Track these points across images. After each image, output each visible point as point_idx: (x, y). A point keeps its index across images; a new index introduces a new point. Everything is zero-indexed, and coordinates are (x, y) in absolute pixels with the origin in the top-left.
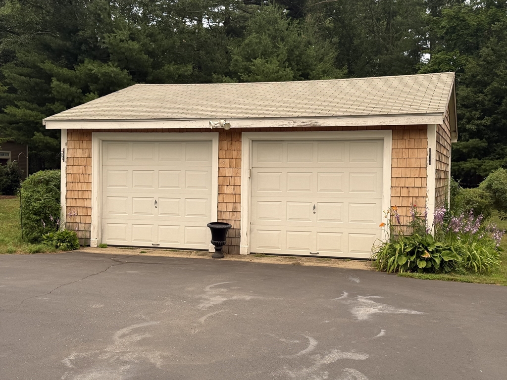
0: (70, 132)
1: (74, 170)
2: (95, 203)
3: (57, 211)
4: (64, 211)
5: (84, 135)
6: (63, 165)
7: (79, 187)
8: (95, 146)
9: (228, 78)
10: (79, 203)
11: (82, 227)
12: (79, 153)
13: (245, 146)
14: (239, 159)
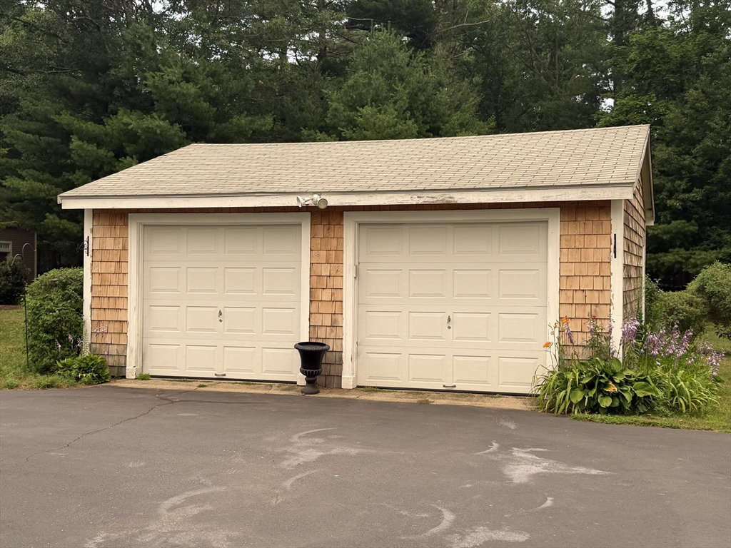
0: (97, 213)
1: (103, 268)
2: (132, 316)
3: (77, 328)
4: (88, 327)
5: (117, 218)
6: (87, 260)
7: (110, 291)
8: (133, 232)
9: (324, 135)
10: (110, 316)
11: (113, 350)
12: (109, 244)
13: (349, 232)
14: (340, 251)
